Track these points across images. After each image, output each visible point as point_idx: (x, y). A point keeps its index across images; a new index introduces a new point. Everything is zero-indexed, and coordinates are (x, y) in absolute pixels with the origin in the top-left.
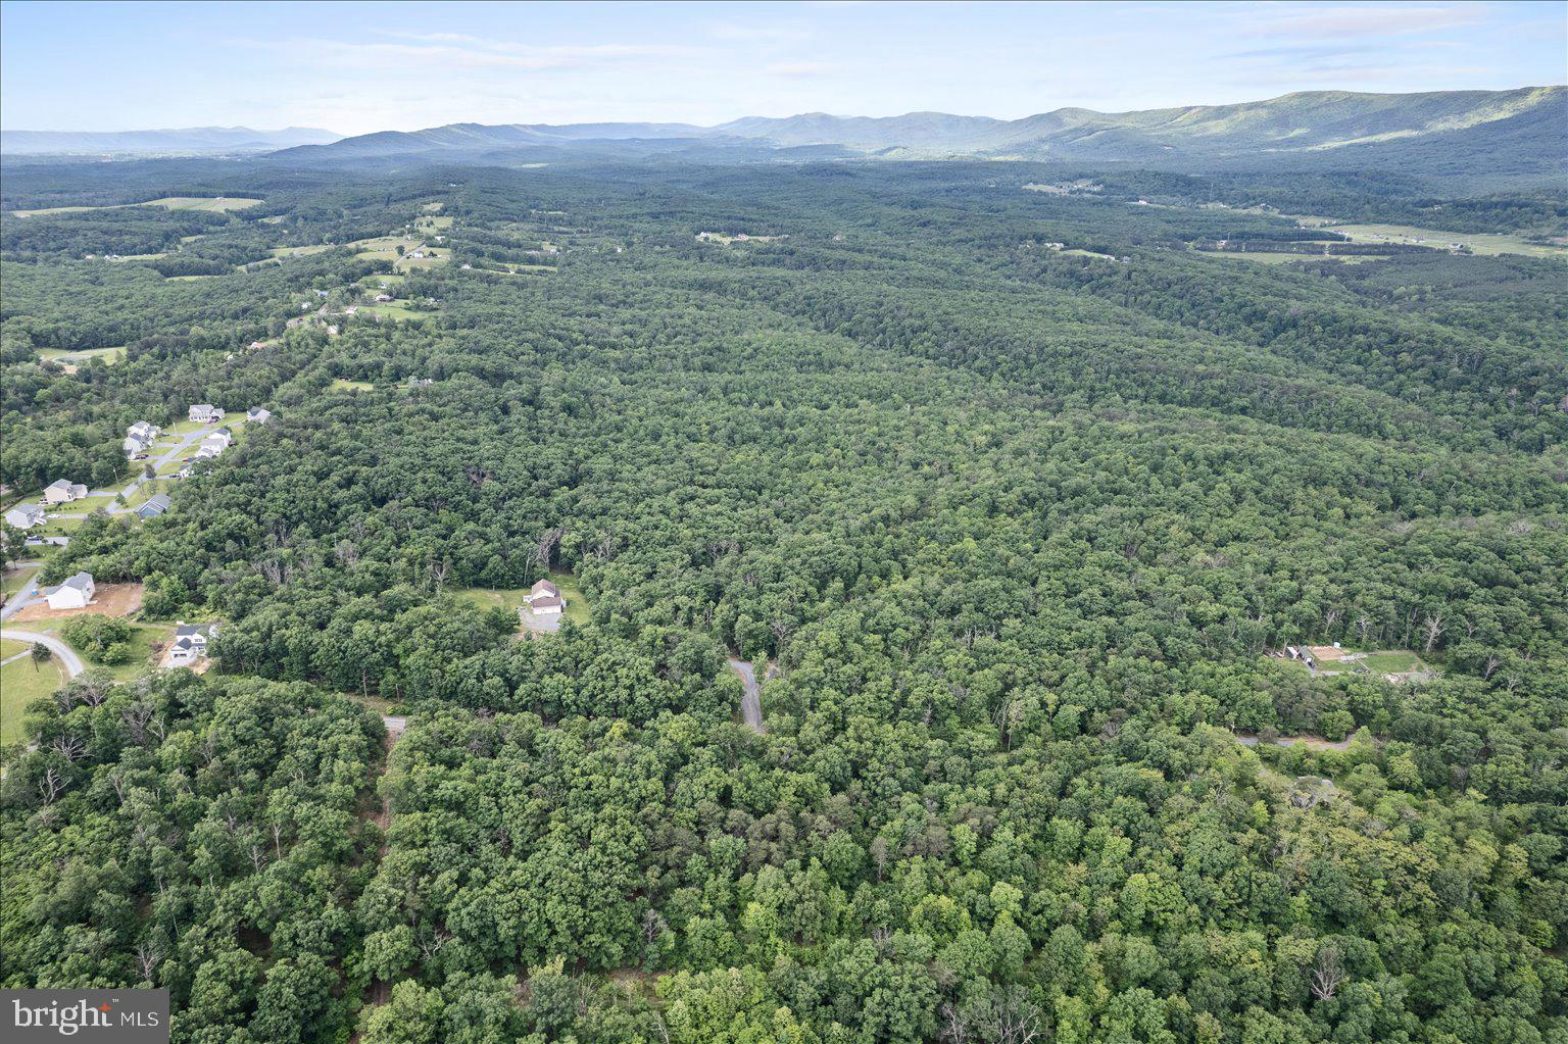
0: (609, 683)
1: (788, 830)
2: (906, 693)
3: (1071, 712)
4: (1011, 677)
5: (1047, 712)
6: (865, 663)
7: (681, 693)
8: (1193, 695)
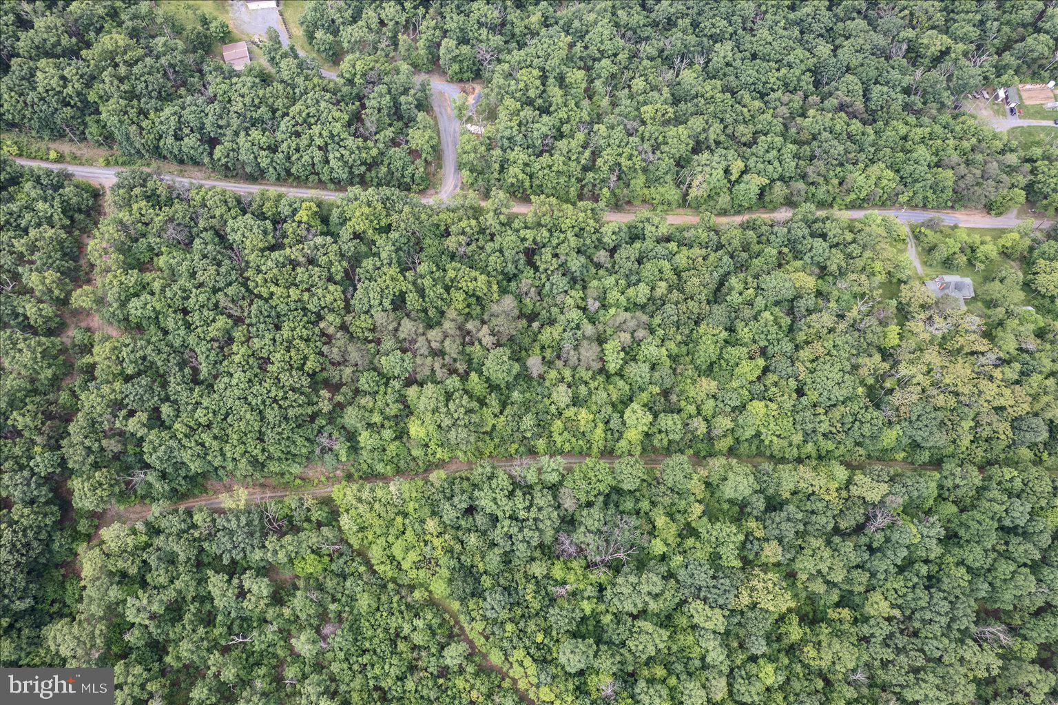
0: (304, 141)
1: (452, 348)
2: (595, 154)
3: (754, 183)
4: (703, 136)
5: (729, 181)
6: (562, 114)
7: (374, 152)
8: (875, 170)
